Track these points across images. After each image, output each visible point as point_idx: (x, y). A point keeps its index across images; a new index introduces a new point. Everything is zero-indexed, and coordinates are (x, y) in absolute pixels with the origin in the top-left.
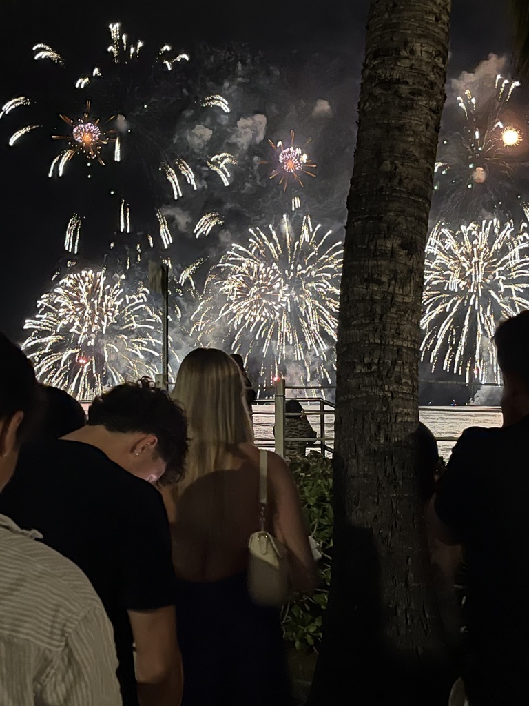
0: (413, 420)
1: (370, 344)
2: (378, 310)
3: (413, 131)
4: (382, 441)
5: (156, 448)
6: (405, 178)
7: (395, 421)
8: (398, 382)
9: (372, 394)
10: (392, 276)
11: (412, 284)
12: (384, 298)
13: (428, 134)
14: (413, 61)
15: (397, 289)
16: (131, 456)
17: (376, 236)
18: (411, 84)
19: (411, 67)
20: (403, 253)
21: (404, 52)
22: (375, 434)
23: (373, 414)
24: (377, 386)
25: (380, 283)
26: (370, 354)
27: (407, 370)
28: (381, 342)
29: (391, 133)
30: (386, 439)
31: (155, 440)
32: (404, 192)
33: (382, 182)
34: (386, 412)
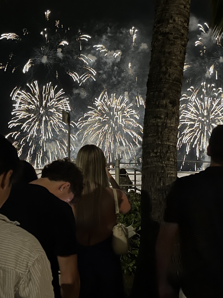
0: (175, 176)
1: (157, 144)
2: (160, 130)
3: (175, 54)
4: (162, 185)
5: (70, 188)
6: (171, 74)
7: (167, 176)
8: (168, 160)
9: (158, 165)
10: (166, 115)
11: (174, 118)
12: (163, 124)
13: (181, 55)
14: (175, 25)
15: (168, 121)
16: (59, 191)
17: (159, 98)
18: (174, 34)
19: (174, 27)
20: (170, 105)
21: (171, 21)
22: (159, 182)
23: (158, 174)
24: (159, 161)
25: (161, 118)
26: (156, 148)
27: (172, 155)
28: (161, 143)
29: (165, 55)
30: (163, 184)
31: (69, 185)
32: (171, 80)
33: (162, 76)
34: (163, 173)
